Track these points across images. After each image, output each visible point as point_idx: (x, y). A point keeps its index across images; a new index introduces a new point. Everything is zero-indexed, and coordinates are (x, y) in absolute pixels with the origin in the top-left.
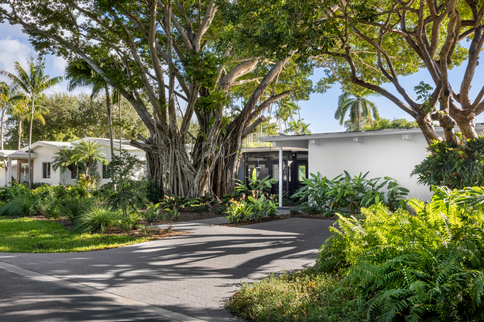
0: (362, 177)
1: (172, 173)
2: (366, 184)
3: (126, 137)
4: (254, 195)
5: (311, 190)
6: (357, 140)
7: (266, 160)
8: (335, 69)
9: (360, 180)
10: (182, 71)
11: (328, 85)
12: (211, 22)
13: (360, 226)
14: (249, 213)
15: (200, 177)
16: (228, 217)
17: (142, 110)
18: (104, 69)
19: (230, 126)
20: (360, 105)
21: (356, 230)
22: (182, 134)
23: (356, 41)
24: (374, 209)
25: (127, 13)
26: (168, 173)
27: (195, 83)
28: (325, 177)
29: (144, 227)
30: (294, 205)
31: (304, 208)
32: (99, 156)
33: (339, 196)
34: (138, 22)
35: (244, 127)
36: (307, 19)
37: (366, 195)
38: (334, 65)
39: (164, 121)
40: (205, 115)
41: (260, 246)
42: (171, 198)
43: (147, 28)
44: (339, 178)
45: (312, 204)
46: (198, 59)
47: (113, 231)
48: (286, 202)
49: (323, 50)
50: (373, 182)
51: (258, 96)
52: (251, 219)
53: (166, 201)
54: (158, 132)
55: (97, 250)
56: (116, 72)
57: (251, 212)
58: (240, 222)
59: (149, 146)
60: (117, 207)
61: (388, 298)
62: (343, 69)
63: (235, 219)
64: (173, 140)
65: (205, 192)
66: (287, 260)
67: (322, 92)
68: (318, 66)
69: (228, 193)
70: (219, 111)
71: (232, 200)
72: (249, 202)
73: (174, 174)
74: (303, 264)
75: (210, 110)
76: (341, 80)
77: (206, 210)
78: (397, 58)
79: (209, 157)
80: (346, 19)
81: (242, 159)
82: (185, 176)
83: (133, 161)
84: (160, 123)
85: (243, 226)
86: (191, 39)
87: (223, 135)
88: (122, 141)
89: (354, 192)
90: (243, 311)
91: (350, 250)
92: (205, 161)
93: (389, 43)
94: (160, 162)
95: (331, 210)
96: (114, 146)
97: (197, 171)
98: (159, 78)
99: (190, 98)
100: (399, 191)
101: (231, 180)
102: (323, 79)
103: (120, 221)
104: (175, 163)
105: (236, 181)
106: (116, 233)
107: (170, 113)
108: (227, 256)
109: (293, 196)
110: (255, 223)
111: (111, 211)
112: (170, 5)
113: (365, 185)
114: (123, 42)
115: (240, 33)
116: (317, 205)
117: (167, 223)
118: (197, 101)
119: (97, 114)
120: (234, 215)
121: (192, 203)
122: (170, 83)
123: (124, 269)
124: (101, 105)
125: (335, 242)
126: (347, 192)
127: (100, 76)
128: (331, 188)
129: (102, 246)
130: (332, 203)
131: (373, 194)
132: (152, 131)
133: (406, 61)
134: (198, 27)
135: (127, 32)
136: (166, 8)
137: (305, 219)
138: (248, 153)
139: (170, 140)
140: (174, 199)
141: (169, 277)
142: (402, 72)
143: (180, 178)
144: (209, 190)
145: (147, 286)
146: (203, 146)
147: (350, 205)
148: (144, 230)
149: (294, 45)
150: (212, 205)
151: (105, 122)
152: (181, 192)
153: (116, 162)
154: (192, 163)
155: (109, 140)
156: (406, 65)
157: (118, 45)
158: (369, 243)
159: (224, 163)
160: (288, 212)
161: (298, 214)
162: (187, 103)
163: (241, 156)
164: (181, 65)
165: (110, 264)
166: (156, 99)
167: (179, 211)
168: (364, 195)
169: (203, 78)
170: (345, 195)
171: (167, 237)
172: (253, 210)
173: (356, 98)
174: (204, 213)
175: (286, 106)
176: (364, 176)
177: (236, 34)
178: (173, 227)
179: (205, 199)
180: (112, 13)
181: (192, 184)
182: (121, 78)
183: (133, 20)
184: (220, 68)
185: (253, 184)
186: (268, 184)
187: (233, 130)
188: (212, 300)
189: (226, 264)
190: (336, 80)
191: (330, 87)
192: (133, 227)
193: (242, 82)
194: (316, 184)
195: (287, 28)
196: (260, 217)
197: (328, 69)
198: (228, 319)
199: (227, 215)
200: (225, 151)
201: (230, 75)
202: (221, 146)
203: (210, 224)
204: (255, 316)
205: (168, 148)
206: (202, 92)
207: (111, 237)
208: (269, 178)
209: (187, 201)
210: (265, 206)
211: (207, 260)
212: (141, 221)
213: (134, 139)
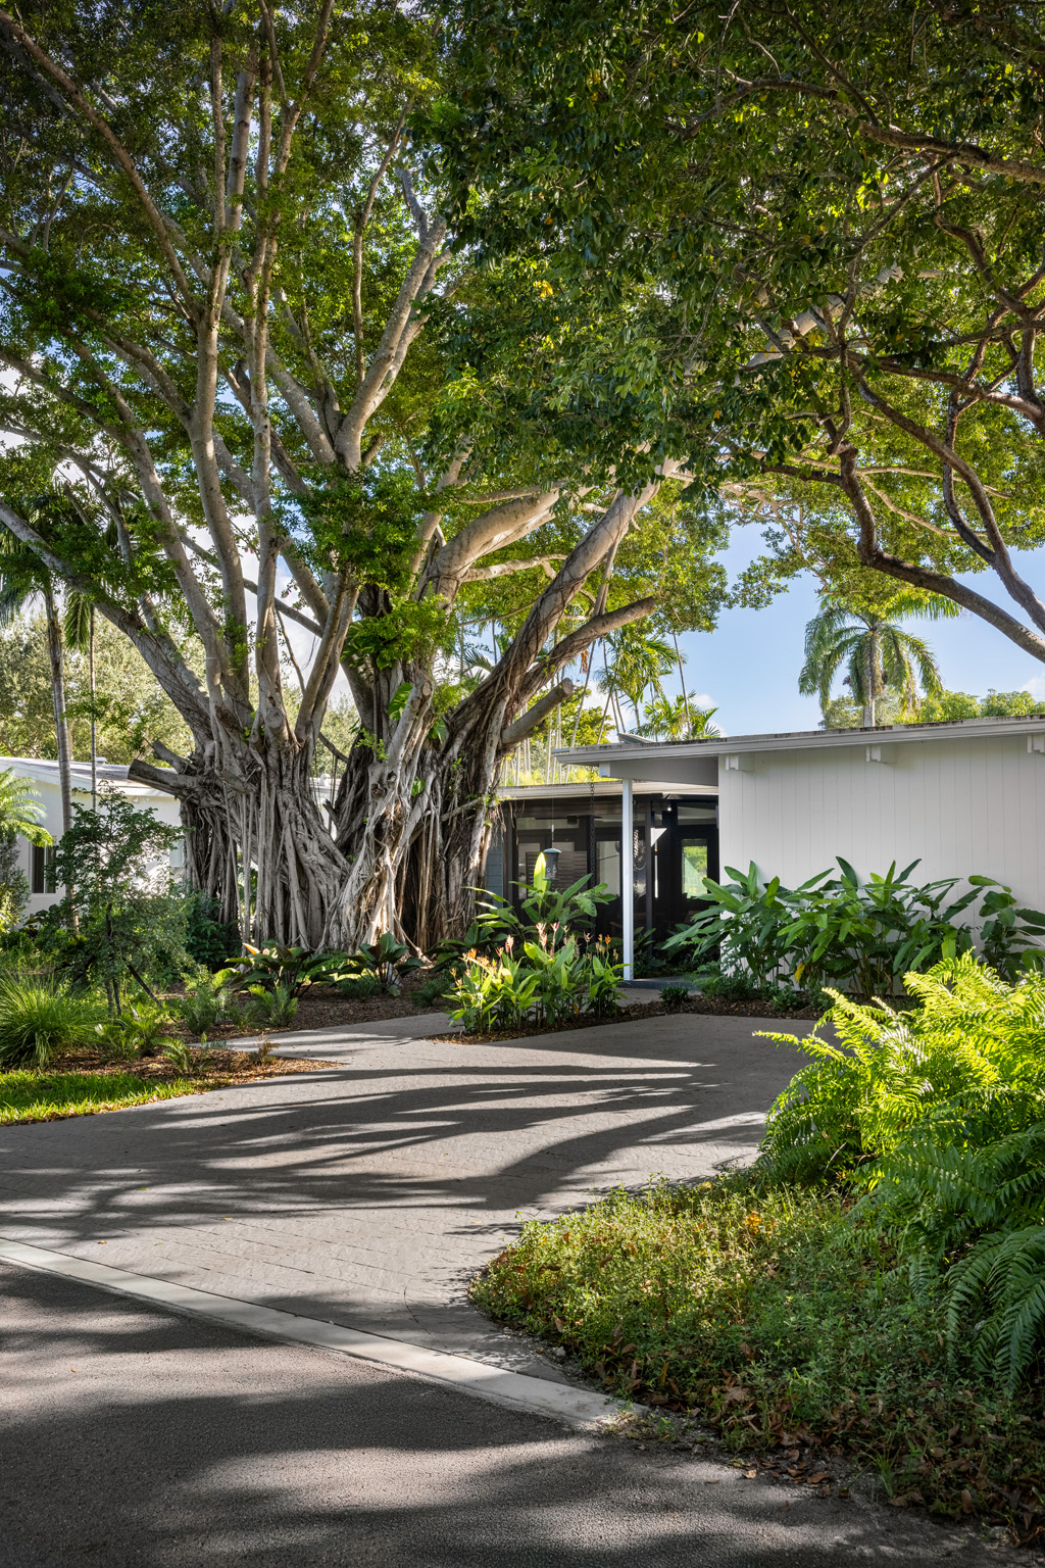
0: (896, 877)
1: (268, 871)
2: (910, 900)
3: (112, 756)
4: (544, 940)
5: (729, 921)
6: (877, 755)
7: (576, 826)
8: (799, 528)
9: (891, 886)
10: (301, 535)
11: (776, 581)
12: (394, 374)
13: (904, 1031)
14: (527, 1000)
15: (362, 884)
16: (459, 1013)
17: (167, 663)
18: (42, 529)
19: (459, 713)
20: (879, 649)
21: (892, 1044)
22: (300, 740)
23: (869, 437)
24: (948, 975)
25: (120, 344)
26: (253, 872)
27: (343, 572)
28: (776, 880)
29: (180, 1047)
30: (671, 974)
31: (706, 980)
32: (21, 819)
33: (820, 940)
34: (158, 375)
35: (507, 717)
36: (715, 360)
37: (910, 936)
38: (796, 515)
39: (240, 698)
40: (377, 679)
41: (569, 1105)
42: (266, 952)
43: (187, 393)
44: (822, 883)
45: (733, 968)
46: (354, 494)
47: (75, 1061)
48: (645, 963)
49: (769, 459)
50: (934, 894)
51: (550, 617)
52: (532, 1018)
53: (248, 964)
54: (221, 734)
55: (24, 1122)
56: (83, 538)
57: (534, 995)
58: (496, 1028)
59: (190, 781)
60: (88, 984)
61: (1020, 1256)
62: (827, 529)
63: (480, 1018)
64: (272, 762)
65: (378, 931)
66: (661, 1148)
67: (756, 603)
68: (742, 522)
69: (453, 935)
70: (423, 664)
71: (469, 957)
72: (527, 963)
73: (274, 873)
74: (715, 1160)
75: (393, 661)
76: (819, 565)
77: (384, 990)
78: (1003, 492)
79: (392, 816)
80: (843, 358)
81: (499, 822)
82: (312, 879)
83: (140, 828)
84: (228, 706)
85: (509, 1041)
86: (332, 430)
87: (435, 743)
88: (99, 768)
89: (872, 925)
90: (531, 1312)
91: (876, 1107)
92: (379, 831)
93: (975, 443)
94: (229, 833)
95: (796, 988)
96: (72, 785)
97: (351, 862)
98: (224, 556)
99: (329, 621)
100: (1020, 922)
101: (465, 892)
102: (759, 563)
103: (100, 1029)
104: (277, 838)
105: (480, 897)
106: (86, 1068)
107: (260, 672)
108: (461, 1138)
109: (672, 941)
110: (546, 1032)
111: (67, 995)
112: (262, 318)
113: (906, 903)
114: (106, 441)
115: (497, 406)
116: (750, 972)
117: (253, 1035)
118: (352, 633)
119: (15, 680)
120: (479, 1005)
121: (335, 970)
122: (262, 573)
123: (122, 1184)
124: (28, 649)
125: (823, 1083)
126: (848, 927)
127: (28, 550)
128: (795, 915)
129: (40, 1110)
130: (799, 964)
131: (934, 932)
132: (202, 733)
133: (1032, 502)
134: (355, 391)
135: (121, 407)
136: (249, 330)
137: (711, 1017)
138: (518, 803)
139: (260, 761)
140: (275, 956)
141: (273, 1207)
142: (1019, 536)
143: (294, 888)
144: (391, 925)
145: (202, 1235)
146: (372, 781)
147: (858, 970)
148: (181, 1057)
149: (675, 443)
150: (403, 976)
151: (41, 704)
152: (298, 933)
153: (84, 832)
154: (334, 835)
155: (56, 764)
156: (1032, 514)
157: (86, 452)
158: (937, 1084)
159: (439, 837)
160: (655, 996)
161: (689, 1000)
162: (319, 640)
163: (495, 814)
164: (298, 514)
165: (71, 1166)
166: (217, 626)
167: (292, 995)
168: (904, 935)
169: (371, 555)
170: (842, 938)
171: (259, 1080)
172: (540, 990)
173: (864, 625)
174: (376, 1003)
175: (637, 651)
176: (904, 875)
177: (487, 409)
178: (277, 1045)
179: (378, 955)
180: (74, 344)
181: (336, 906)
182: (97, 558)
183: (142, 367)
184: (427, 523)
185: (535, 906)
186: (585, 902)
187: (469, 725)
188: (423, 1276)
189: (461, 1163)
190: (802, 563)
191: (784, 589)
192: (142, 1047)
193: (496, 570)
194: (745, 901)
195: (657, 382)
196: (563, 1011)
197: (778, 528)
198: (481, 1337)
199: (455, 1005)
200: (444, 797)
201: (457, 547)
202: (430, 779)
203: (400, 1035)
204: (572, 1325)
205: (255, 788)
206: (366, 603)
207: (71, 1080)
208: (590, 885)
209: (318, 962)
210: (579, 975)
211: (397, 1152)
212: (168, 1027)
213: (142, 759)
